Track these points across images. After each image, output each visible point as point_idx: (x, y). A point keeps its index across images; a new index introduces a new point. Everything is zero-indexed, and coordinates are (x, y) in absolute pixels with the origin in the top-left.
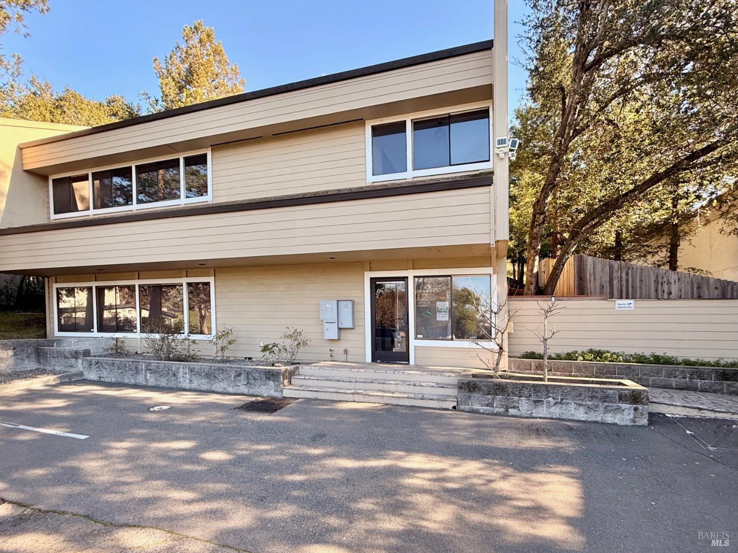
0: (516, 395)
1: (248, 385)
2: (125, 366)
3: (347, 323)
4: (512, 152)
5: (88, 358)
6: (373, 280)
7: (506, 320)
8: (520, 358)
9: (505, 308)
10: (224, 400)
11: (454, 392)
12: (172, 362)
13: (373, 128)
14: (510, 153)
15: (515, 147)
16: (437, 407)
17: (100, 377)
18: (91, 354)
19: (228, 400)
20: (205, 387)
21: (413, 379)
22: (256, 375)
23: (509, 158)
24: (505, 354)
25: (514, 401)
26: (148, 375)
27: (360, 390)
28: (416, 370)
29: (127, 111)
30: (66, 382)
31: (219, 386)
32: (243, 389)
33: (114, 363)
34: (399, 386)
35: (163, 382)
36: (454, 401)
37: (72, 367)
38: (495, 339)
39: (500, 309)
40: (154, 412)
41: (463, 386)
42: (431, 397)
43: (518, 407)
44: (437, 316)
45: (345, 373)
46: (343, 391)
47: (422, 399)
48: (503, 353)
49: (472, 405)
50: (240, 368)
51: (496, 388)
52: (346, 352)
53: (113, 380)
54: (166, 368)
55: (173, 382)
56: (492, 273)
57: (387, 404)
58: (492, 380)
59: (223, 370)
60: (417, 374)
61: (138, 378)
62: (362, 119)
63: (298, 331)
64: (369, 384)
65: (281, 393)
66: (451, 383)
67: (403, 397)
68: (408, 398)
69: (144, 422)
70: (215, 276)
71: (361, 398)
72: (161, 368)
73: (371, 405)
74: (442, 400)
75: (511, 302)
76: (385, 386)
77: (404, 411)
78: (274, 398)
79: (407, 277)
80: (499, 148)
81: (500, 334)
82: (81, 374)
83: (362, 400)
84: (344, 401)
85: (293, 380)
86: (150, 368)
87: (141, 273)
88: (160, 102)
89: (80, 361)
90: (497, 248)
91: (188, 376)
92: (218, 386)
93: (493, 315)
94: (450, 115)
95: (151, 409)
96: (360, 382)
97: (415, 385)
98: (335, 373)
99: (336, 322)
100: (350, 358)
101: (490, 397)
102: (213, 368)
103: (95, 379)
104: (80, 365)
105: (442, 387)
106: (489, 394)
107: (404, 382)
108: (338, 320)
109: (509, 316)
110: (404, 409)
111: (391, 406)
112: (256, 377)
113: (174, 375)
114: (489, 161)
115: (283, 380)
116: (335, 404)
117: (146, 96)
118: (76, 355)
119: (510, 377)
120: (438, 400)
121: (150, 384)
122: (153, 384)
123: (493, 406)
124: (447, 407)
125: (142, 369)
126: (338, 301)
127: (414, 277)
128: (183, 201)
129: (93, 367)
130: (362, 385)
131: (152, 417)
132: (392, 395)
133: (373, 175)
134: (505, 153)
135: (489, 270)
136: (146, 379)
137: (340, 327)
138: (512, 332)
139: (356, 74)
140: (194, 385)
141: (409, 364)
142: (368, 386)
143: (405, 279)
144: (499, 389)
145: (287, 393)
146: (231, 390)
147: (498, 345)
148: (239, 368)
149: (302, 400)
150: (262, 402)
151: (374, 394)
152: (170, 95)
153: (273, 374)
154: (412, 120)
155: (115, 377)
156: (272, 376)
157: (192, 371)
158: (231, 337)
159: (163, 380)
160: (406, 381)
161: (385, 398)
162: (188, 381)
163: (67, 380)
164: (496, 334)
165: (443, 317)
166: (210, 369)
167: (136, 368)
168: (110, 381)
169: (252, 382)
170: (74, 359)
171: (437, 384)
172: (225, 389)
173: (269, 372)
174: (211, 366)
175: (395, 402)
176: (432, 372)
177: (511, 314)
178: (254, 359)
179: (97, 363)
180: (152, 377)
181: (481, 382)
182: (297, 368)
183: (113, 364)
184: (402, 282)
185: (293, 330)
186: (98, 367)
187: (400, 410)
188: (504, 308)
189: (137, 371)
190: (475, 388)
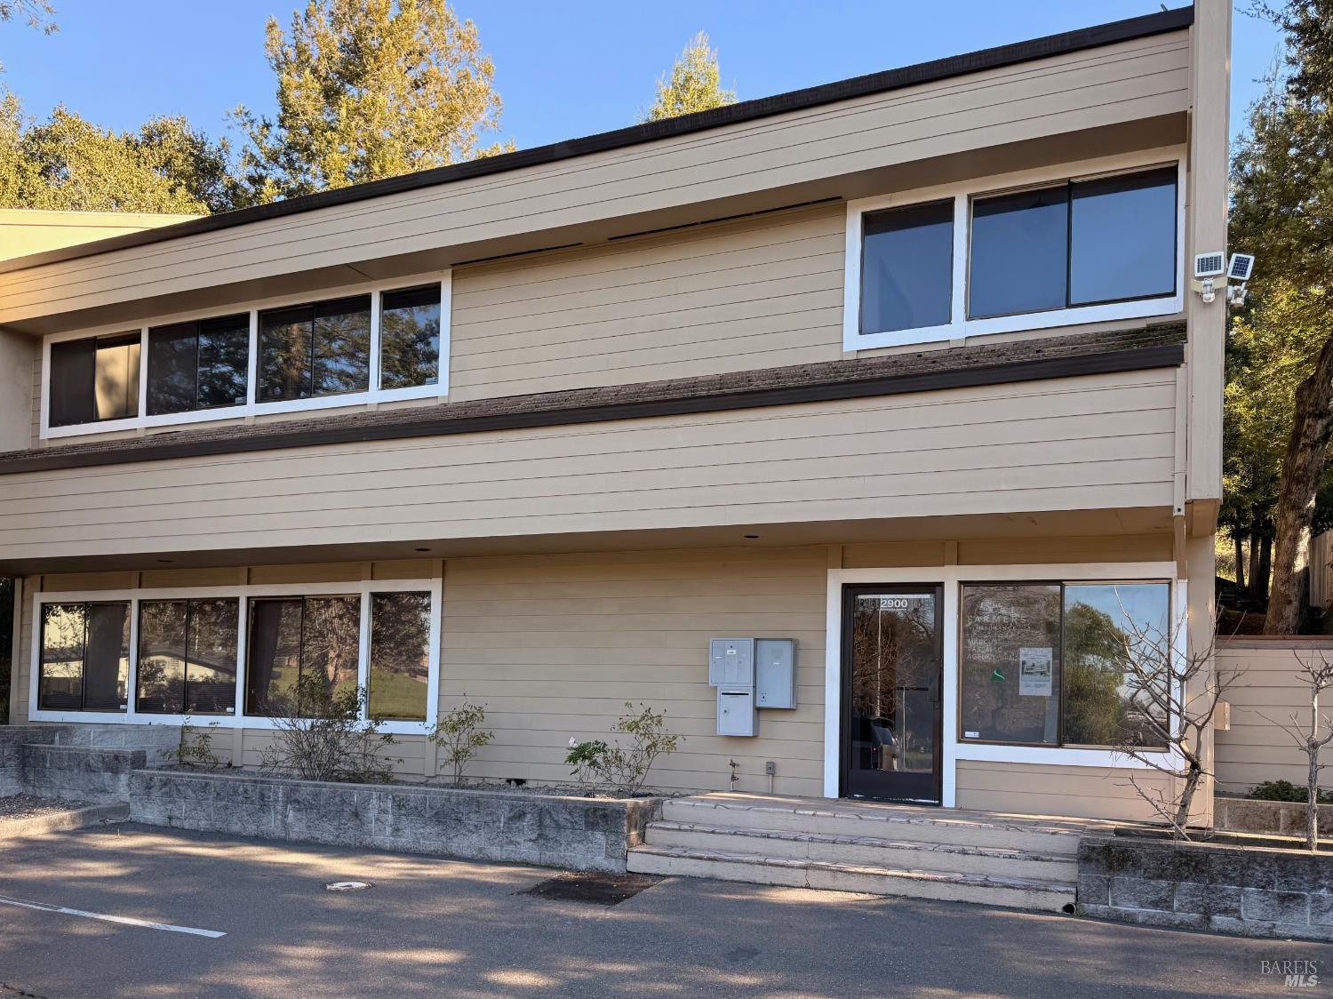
0: (1232, 881)
1: (541, 841)
2: (236, 792)
3: (778, 696)
4: (1236, 287)
5: (145, 772)
6: (849, 591)
7: (1211, 696)
8: (1247, 797)
9: (1209, 666)
10: (486, 875)
11: (1068, 871)
12: (354, 785)
13: (867, 218)
14: (1231, 289)
15: (1243, 274)
16: (1025, 906)
17: (170, 818)
18: (148, 764)
19: (494, 875)
20: (431, 845)
21: (959, 839)
22: (562, 817)
23: (1228, 302)
24: (1207, 782)
25: (1229, 896)
26: (291, 814)
27: (822, 860)
28: (964, 819)
29: (191, 154)
30: (96, 826)
31: (466, 843)
32: (528, 851)
33: (207, 784)
34: (922, 854)
35: (327, 832)
36: (1067, 892)
37: (104, 791)
38: (1178, 741)
39: (1193, 667)
40: (337, 892)
41: (1094, 855)
42: (1009, 882)
43: (1237, 911)
44: (1021, 683)
45: (780, 820)
46: (781, 862)
47: (985, 886)
48: (1201, 777)
49: (1115, 904)
50: (524, 799)
51: (1181, 865)
52: (771, 769)
53: (203, 824)
54: (337, 799)
55: (351, 832)
56: (1174, 575)
57: (894, 896)
58: (1171, 842)
59: (479, 804)
60: (970, 827)
61: (264, 821)
62: (840, 198)
63: (654, 713)
64: (848, 847)
65: (621, 862)
66: (1059, 850)
67: (935, 880)
68: (948, 881)
69: (328, 911)
70: (443, 577)
71: (826, 879)
72: (323, 798)
73: (853, 896)
74: (1038, 890)
75: (1224, 652)
76: (887, 853)
77: (940, 913)
78: (604, 874)
79: (941, 585)
80: (1201, 279)
81: (1192, 730)
82: (124, 809)
83: (829, 884)
84: (782, 886)
85: (649, 833)
86: (297, 796)
87: (255, 569)
88: (275, 130)
89: (124, 778)
90: (1189, 516)
91: (390, 818)
92: (460, 844)
93: (1175, 683)
94: (1069, 182)
95: (329, 887)
96: (823, 841)
97: (964, 853)
98: (753, 819)
99: (751, 693)
100: (782, 784)
101: (1163, 883)
102: (454, 799)
103: (157, 823)
104: (123, 787)
105: (1036, 859)
106: (1160, 877)
107: (936, 846)
108: (755, 687)
109: (1218, 686)
110: (936, 908)
111: (903, 902)
112: (564, 823)
113: (356, 815)
114: (1173, 294)
115: (629, 831)
116: (761, 892)
117: (246, 119)
118: (114, 763)
119: (1217, 839)
120: (1026, 888)
121: (293, 836)
122: (302, 837)
123: (1170, 908)
124: (1050, 906)
125: (276, 801)
126: (756, 640)
127: (961, 583)
128: (375, 398)
129: (156, 793)
130: (827, 849)
131: (340, 903)
132: (906, 874)
133: (861, 332)
134: (1217, 292)
135: (1167, 569)
136: (284, 823)
137: (760, 704)
138: (1227, 728)
139: (833, 95)
140: (404, 841)
141: (940, 805)
142: (842, 850)
143: (935, 588)
144: (1187, 864)
145: (637, 862)
146: (496, 852)
147: (1188, 757)
148: (519, 799)
149: (676, 880)
150: (575, 882)
151: (860, 870)
152: (304, 113)
153: (604, 816)
154: (969, 197)
155: (208, 817)
156: (600, 818)
157: (400, 807)
158: (479, 727)
159: (327, 826)
160: (940, 844)
161: (887, 880)
162: (389, 830)
163: (96, 822)
164: (1183, 730)
165: (1036, 687)
166: (448, 800)
167: (262, 796)
168: (194, 826)
169: (551, 833)
170: (108, 775)
171: (1021, 851)
172: (480, 849)
173: (596, 810)
174: (450, 795)
175: (914, 891)
176: (1010, 825)
177: (1224, 680)
178: (530, 784)
179: (165, 785)
180: (300, 820)
181: (1139, 846)
182: (658, 803)
183: (205, 787)
184: (928, 596)
185: (641, 712)
186: (168, 794)
187: (929, 910)
188: (1205, 666)
189: (264, 804)
190: (1125, 860)
